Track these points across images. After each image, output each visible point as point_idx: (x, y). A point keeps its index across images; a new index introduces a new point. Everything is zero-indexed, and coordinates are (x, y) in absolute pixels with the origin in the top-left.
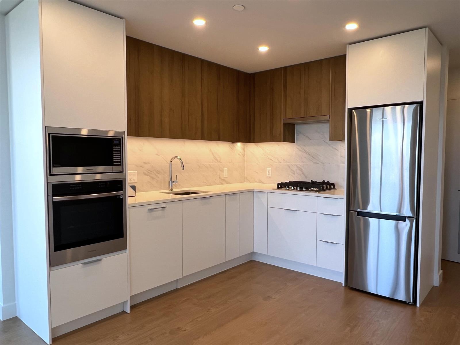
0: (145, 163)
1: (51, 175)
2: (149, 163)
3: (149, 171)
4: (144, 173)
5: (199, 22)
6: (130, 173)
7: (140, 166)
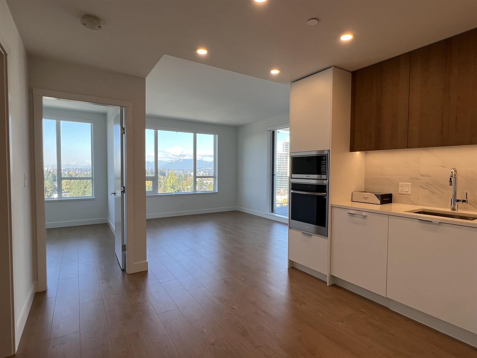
0: (422, 175)
1: (291, 178)
2: (429, 176)
3: (427, 184)
4: (420, 185)
5: (347, 38)
6: (401, 184)
7: (415, 178)
